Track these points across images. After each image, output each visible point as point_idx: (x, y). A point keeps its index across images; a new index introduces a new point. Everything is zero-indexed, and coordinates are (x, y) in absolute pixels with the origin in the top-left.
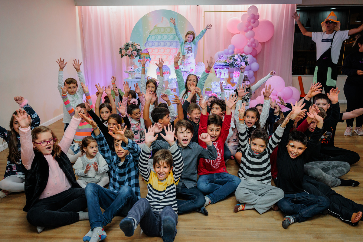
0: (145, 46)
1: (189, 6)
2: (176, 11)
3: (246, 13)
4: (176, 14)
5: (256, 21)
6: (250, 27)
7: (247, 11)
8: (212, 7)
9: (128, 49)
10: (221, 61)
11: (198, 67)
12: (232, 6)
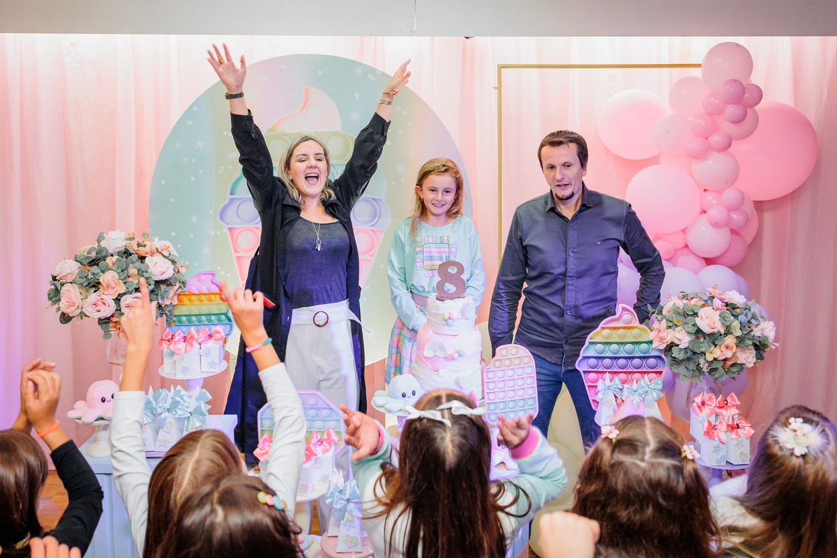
0: (222, 218)
1: (427, 39)
2: (368, 61)
3: (696, 72)
4: (370, 76)
5: (749, 111)
6: (716, 139)
7: (699, 66)
8: (527, 47)
9: (95, 285)
10: (621, 331)
11: (500, 374)
12: (618, 41)
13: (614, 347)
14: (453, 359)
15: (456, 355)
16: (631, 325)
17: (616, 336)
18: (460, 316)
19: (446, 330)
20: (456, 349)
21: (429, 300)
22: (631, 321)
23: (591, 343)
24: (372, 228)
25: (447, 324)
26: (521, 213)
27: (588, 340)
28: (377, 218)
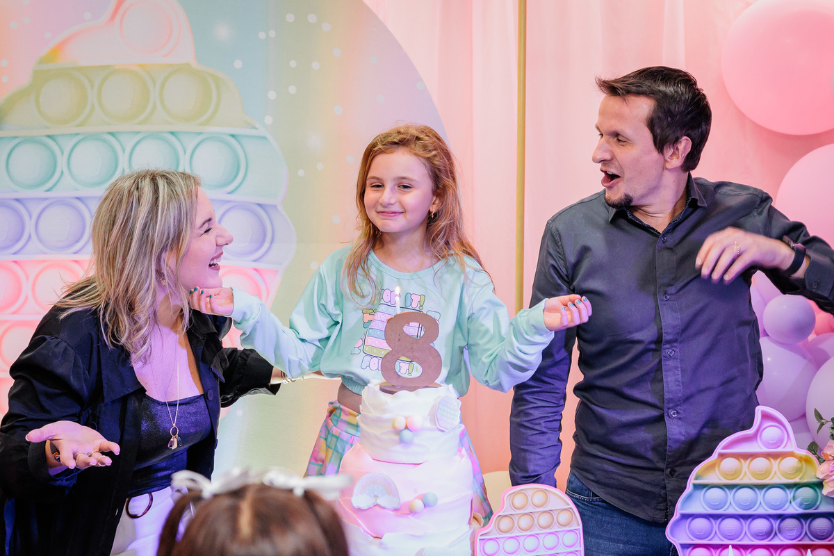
10: (760, 463)
13: (745, 494)
14: (412, 512)
15: (419, 504)
16: (780, 449)
17: (748, 472)
18: (428, 424)
19: (399, 453)
20: (421, 492)
21: (365, 393)
22: (779, 442)
23: (698, 487)
24: (256, 265)
25: (402, 441)
26: (561, 227)
27: (692, 481)
28: (266, 245)
